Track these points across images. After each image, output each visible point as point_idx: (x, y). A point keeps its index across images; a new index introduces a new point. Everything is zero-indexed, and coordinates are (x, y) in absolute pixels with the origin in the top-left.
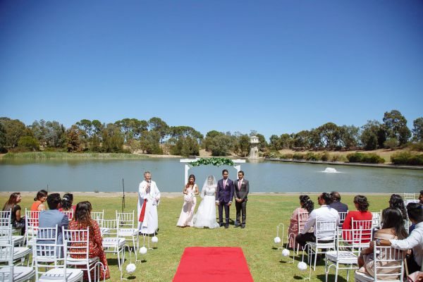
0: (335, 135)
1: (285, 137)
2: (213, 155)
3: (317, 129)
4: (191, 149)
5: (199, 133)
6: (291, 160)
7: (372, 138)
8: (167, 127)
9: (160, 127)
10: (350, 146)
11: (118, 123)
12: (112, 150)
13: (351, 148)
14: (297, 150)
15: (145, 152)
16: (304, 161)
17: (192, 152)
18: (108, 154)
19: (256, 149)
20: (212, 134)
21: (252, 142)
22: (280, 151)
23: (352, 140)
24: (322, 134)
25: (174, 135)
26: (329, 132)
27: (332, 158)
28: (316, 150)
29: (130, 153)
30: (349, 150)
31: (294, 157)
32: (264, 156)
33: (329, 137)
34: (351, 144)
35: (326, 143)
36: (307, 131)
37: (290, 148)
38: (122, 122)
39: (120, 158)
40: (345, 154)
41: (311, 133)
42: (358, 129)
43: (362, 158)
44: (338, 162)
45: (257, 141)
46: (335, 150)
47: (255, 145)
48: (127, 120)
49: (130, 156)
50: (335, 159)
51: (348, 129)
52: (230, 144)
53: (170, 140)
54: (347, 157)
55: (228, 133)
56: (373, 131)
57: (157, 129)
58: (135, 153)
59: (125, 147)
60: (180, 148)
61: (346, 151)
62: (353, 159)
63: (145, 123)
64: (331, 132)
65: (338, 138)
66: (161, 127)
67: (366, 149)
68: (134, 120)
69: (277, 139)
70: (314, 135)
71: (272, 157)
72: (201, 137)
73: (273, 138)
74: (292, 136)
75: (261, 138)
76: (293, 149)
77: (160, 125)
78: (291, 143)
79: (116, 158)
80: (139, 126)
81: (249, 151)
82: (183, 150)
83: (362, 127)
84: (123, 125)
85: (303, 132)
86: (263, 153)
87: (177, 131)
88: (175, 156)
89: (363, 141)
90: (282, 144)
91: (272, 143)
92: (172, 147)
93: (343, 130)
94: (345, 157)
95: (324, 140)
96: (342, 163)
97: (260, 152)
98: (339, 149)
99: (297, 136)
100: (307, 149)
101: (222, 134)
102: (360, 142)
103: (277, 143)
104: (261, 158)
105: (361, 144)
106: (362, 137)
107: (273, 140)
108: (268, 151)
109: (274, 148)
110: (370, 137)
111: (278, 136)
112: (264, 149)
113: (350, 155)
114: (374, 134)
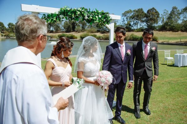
0: (50, 24)
7: (69, 26)
10: (58, 30)
13: (59, 31)
23: (59, 27)
30: (58, 32)
32: (5, 36)
34: (59, 29)
40: (57, 34)
44: (53, 39)
46: (50, 33)
54: (58, 36)
61: (56, 33)
65: (51, 26)
67: (67, 32)
69: (13, 25)
71: (11, 36)
73: (9, 24)
86: (4, 34)
91: (10, 27)
94: (57, 36)
96: (56, 39)
97: (2, 34)
98: (52, 32)
102: (63, 28)
103: (13, 28)
104: (3, 37)
105: (63, 30)
106: (64, 26)
107: (10, 26)
108: (8, 33)
109: (12, 31)
110: (68, 26)
111: (13, 23)
112: (4, 31)
113: (59, 35)
114: (70, 24)
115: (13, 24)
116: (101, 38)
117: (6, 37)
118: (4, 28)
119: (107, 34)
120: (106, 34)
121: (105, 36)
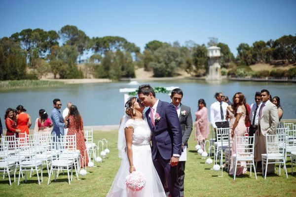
1: (259, 46)
2: (155, 76)
4: (123, 69)
5: (133, 45)
6: (267, 79)
8: (86, 38)
9: (76, 40)
11: (15, 36)
12: (12, 77)
14: (277, 65)
15: (58, 76)
16: (287, 79)
17: (124, 73)
18: (7, 82)
19: (217, 65)
20: (153, 46)
21: (210, 55)
22: (252, 67)
25: (97, 50)
29: (37, 79)
31: (272, 74)
32: (229, 74)
36: (290, 36)
37: (267, 62)
38: (21, 34)
39: (23, 87)
45: (217, 54)
47: (215, 59)
48: (29, 31)
49: (37, 84)
52: (179, 59)
53: (92, 58)
55: (176, 43)
57: (72, 42)
58: (43, 78)
59: (29, 71)
60: (107, 69)
63: (53, 34)
66: (77, 38)
68: (38, 30)
69: (247, 48)
71: (241, 75)
72: (137, 51)
73: (241, 47)
74: (268, 43)
75: (224, 49)
76: (271, 64)
77: (76, 36)
78: (268, 54)
79: (18, 87)
80: (46, 39)
81: (207, 69)
82: (112, 71)
84: (23, 39)
85: (285, 37)
86: (227, 71)
87: (100, 44)
88: (101, 80)
90: (254, 56)
91: (240, 54)
92: (96, 67)
97: (224, 70)
99: (276, 43)
100: (290, 63)
101: (167, 45)
103: (247, 55)
104: (225, 77)
107: (242, 51)
108: (235, 67)
109: (244, 62)
111: (248, 44)
112: (229, 64)
115: (248, 46)
117: (230, 76)
118: (229, 55)
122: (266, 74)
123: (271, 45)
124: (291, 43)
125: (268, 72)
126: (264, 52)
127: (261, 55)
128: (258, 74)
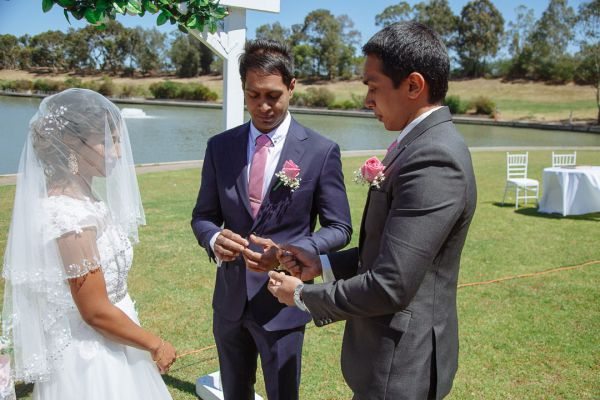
0: (122, 45)
1: (6, 41)
3: (82, 31)
6: (29, 93)
7: (190, 55)
10: (151, 68)
13: (153, 72)
14: (39, 73)
23: (153, 57)
24: (92, 42)
26: (107, 39)
27: (120, 90)
28: (82, 74)
30: (150, 76)
31: (37, 87)
33: (109, 47)
34: (153, 64)
35: (101, 59)
36: (59, 33)
37: (23, 67)
40: (147, 83)
41: (69, 37)
42: (165, 35)
43: (178, 92)
44: (133, 99)
46: (122, 76)
50: (127, 93)
51: (146, 34)
54: (151, 89)
56: (192, 43)
61: (144, 77)
62: (161, 93)
64: (112, 39)
65: (125, 51)
67: (182, 74)
70: (77, 43)
74: (23, 40)
76: (31, 71)
78: (23, 55)
83: (171, 34)
85: (50, 33)
89: (174, 60)
93: (137, 35)
94: (146, 88)
95: (98, 56)
96: (141, 99)
98: (129, 73)
99: (35, 41)
100: (60, 72)
102: (169, 61)
105: (170, 66)
106: (172, 53)
110: (186, 54)
113: (155, 85)
114: (193, 48)
116: (301, 100)
119: (323, 86)
120: (317, 87)
121: (314, 91)
122: (27, 85)
123: (28, 44)
124: (61, 43)
125: (30, 82)
126: (16, 53)
127: (10, 56)
128: (13, 85)
